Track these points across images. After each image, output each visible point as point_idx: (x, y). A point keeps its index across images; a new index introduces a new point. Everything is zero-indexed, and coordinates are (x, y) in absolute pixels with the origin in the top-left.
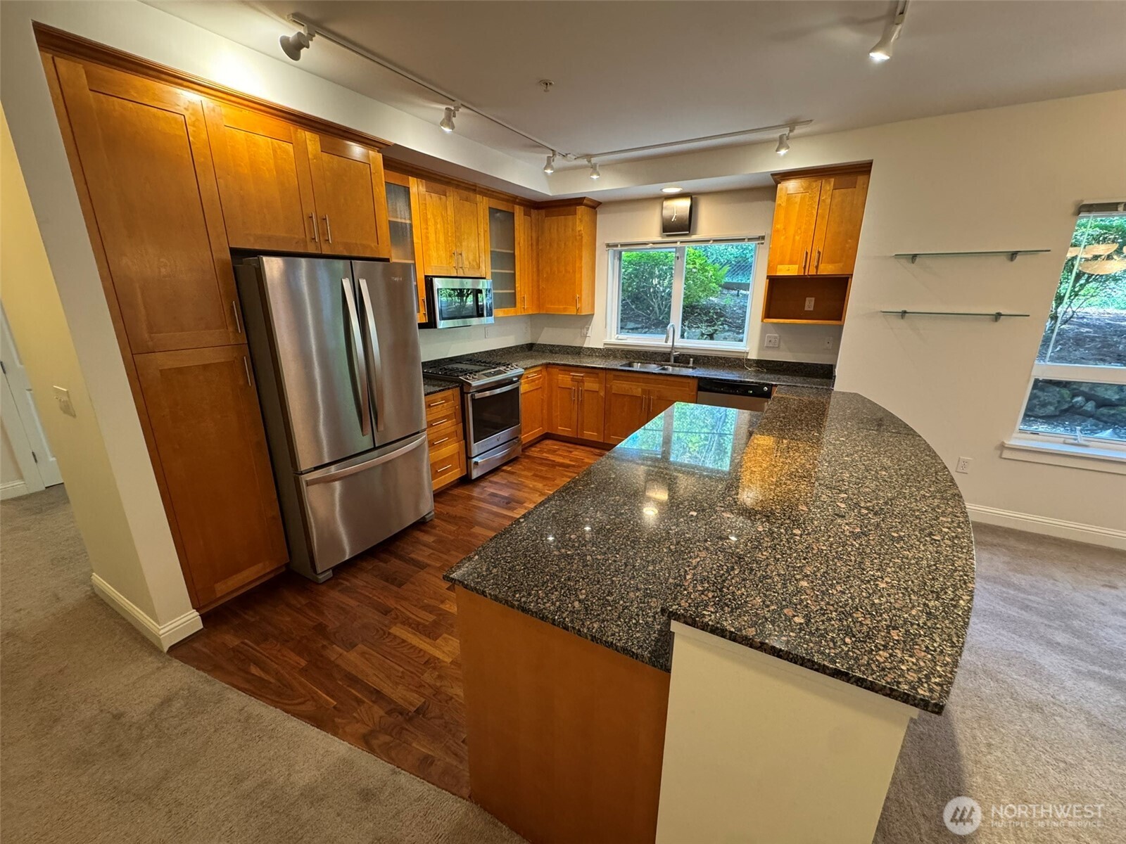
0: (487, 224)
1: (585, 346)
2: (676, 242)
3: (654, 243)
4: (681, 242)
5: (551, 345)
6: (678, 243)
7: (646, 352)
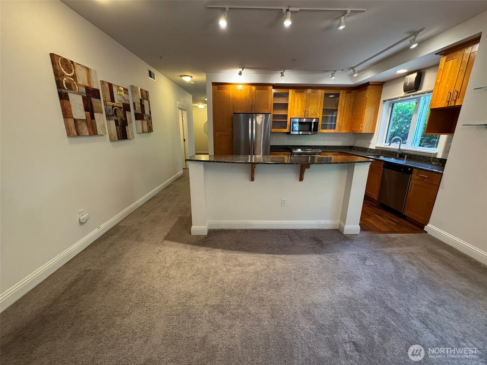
0: (323, 99)
1: (369, 148)
2: (410, 96)
3: (401, 98)
4: (413, 95)
5: (358, 147)
6: (411, 96)
7: (390, 151)
